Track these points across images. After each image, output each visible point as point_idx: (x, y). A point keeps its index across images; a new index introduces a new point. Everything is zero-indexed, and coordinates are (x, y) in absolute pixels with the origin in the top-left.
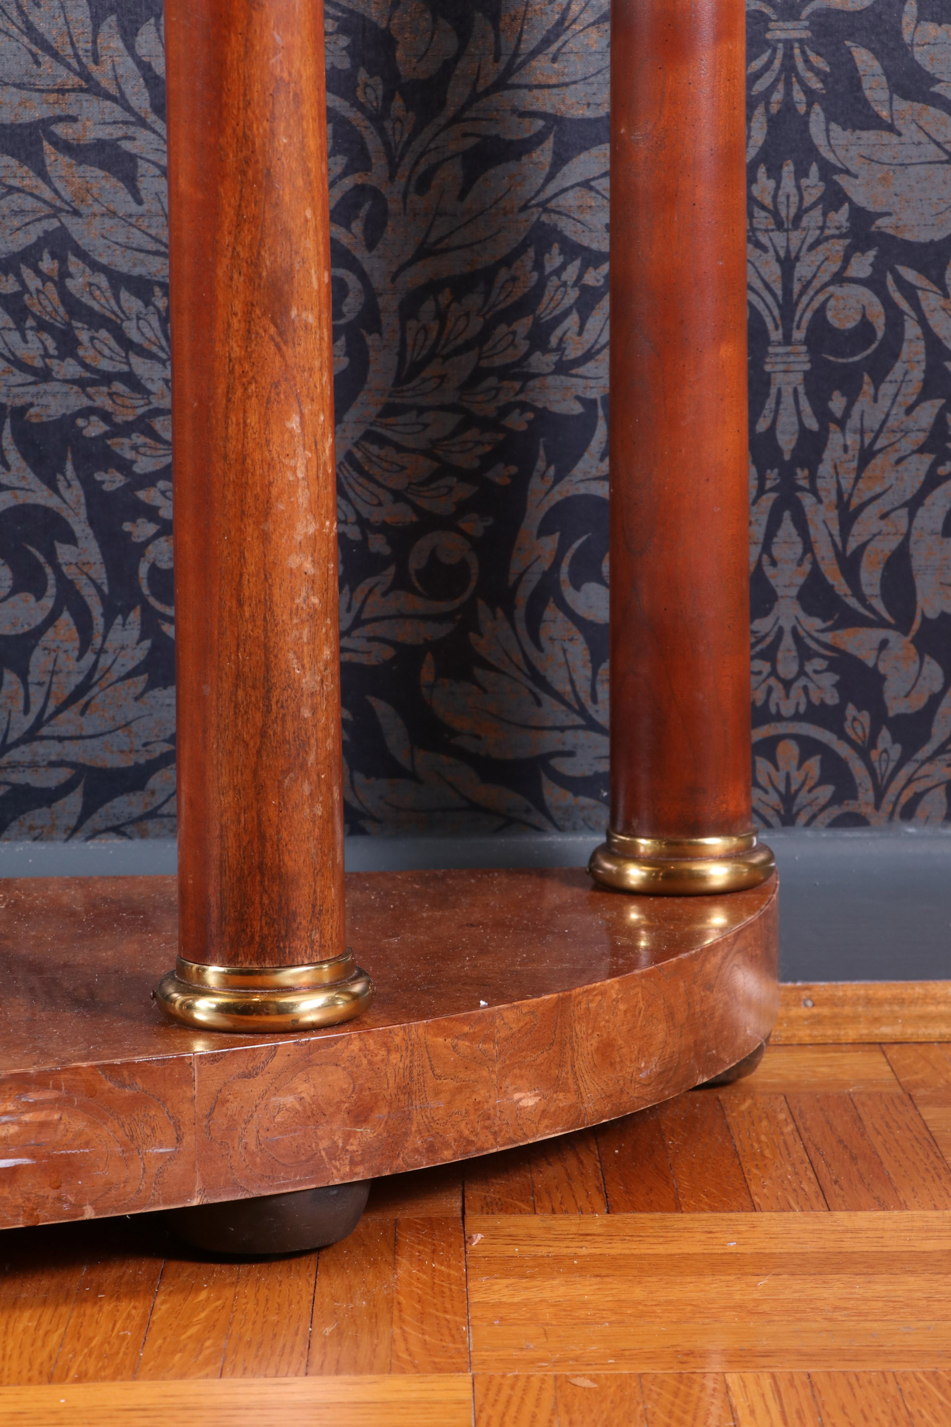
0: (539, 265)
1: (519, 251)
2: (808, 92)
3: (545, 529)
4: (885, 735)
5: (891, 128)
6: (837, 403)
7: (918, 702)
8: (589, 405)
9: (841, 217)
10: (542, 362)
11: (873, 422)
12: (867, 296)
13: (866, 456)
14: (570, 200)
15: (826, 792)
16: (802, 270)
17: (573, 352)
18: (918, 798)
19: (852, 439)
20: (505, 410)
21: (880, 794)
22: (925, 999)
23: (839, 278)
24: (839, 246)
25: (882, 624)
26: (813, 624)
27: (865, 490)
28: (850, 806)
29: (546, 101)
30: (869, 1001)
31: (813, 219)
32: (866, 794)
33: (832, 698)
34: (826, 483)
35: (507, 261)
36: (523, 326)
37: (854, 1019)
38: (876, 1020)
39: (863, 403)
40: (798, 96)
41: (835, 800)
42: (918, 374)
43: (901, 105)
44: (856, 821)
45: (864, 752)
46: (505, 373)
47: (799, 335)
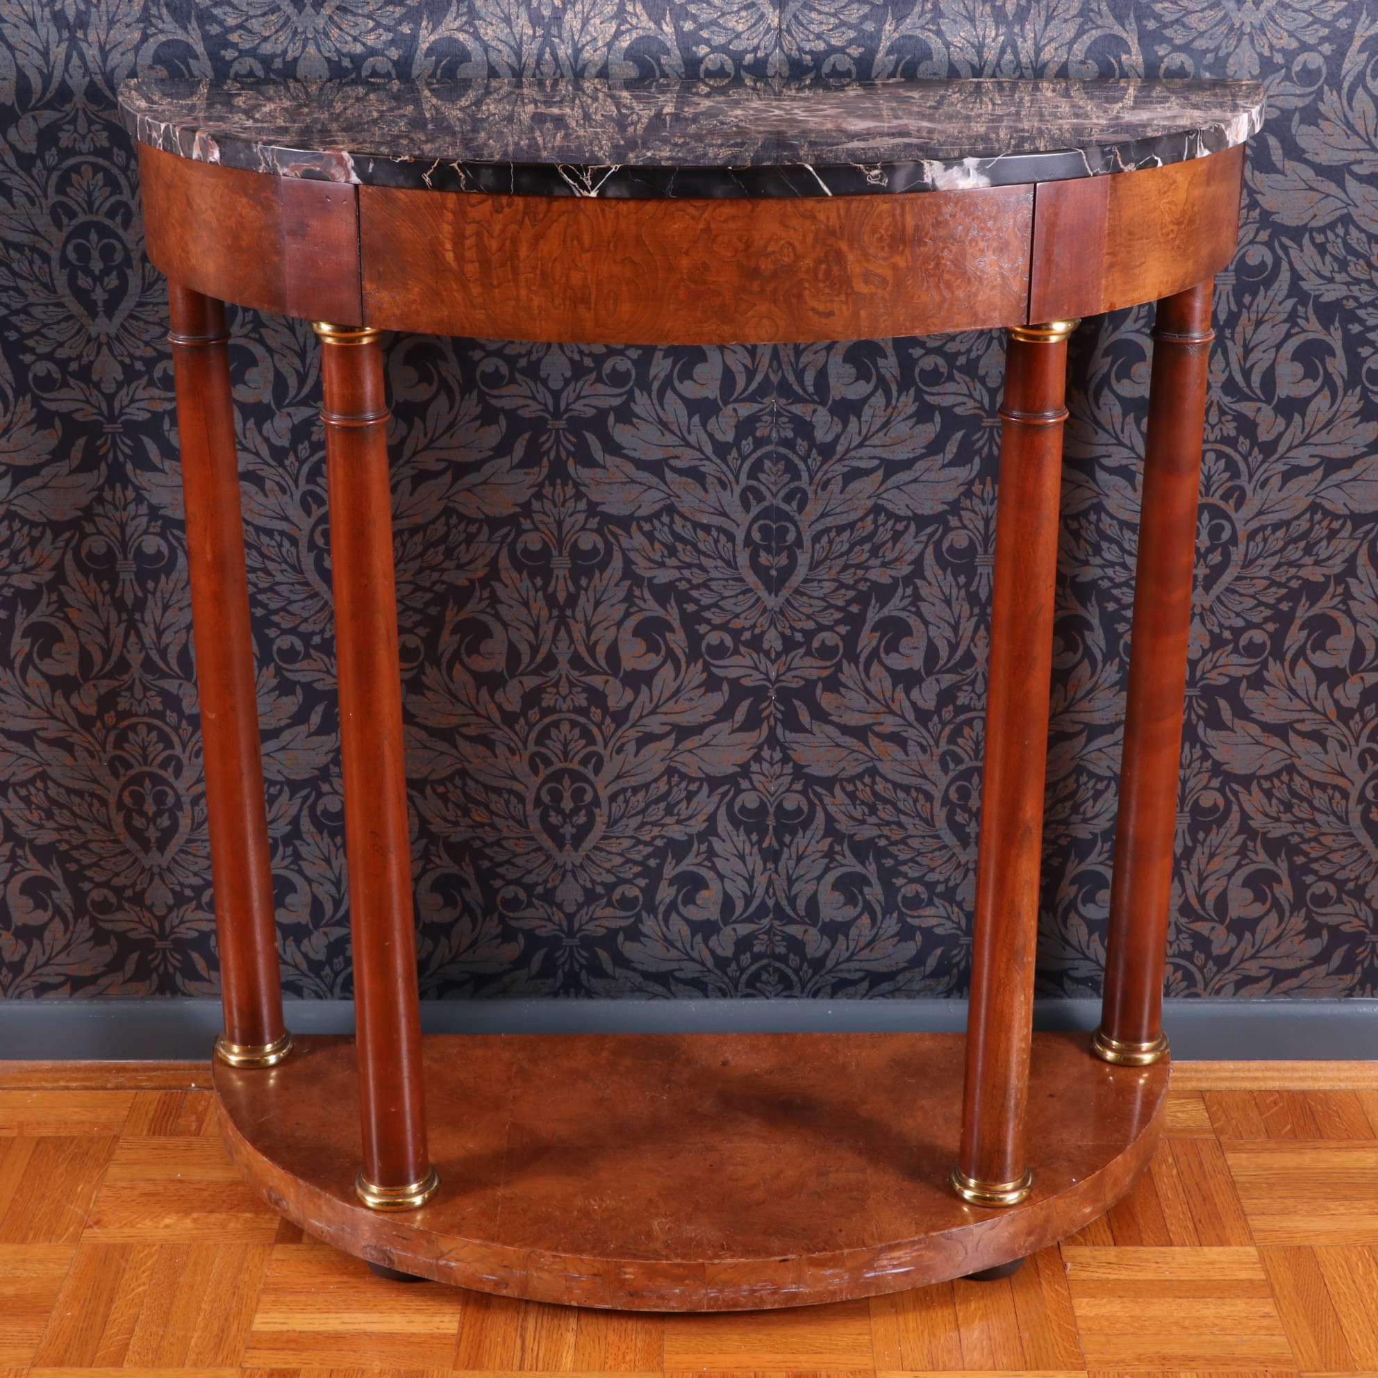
0: (1077, 781)
1: (1069, 775)
2: (1199, 717)
3: (1072, 882)
4: (1211, 963)
5: (1232, 730)
6: (1201, 836)
7: (1226, 950)
8: (1095, 835)
9: (1209, 764)
10: (1076, 818)
11: (1215, 843)
12: (1217, 795)
13: (1212, 856)
14: (1093, 756)
15: (1184, 984)
16: (1190, 784)
17: (1089, 815)
18: (1222, 987)
19: (1207, 851)
20: (1058, 837)
21: (1206, 985)
22: (1219, 1070)
23: (1206, 788)
24: (1207, 775)
25: (1213, 920)
26: (1183, 920)
27: (1211, 868)
28: (1193, 990)
29: (1086, 718)
30: (1197, 1071)
31: (1197, 765)
32: (1201, 985)
33: (1189, 948)
34: (1194, 868)
35: (1064, 779)
36: (1069, 804)
37: (1190, 1079)
38: (1199, 1080)
39: (1213, 835)
40: (1194, 717)
41: (1187, 987)
42: (1236, 826)
43: (1236, 721)
44: (1196, 995)
45: (1201, 969)
46: (1059, 822)
47: (1187, 809)
